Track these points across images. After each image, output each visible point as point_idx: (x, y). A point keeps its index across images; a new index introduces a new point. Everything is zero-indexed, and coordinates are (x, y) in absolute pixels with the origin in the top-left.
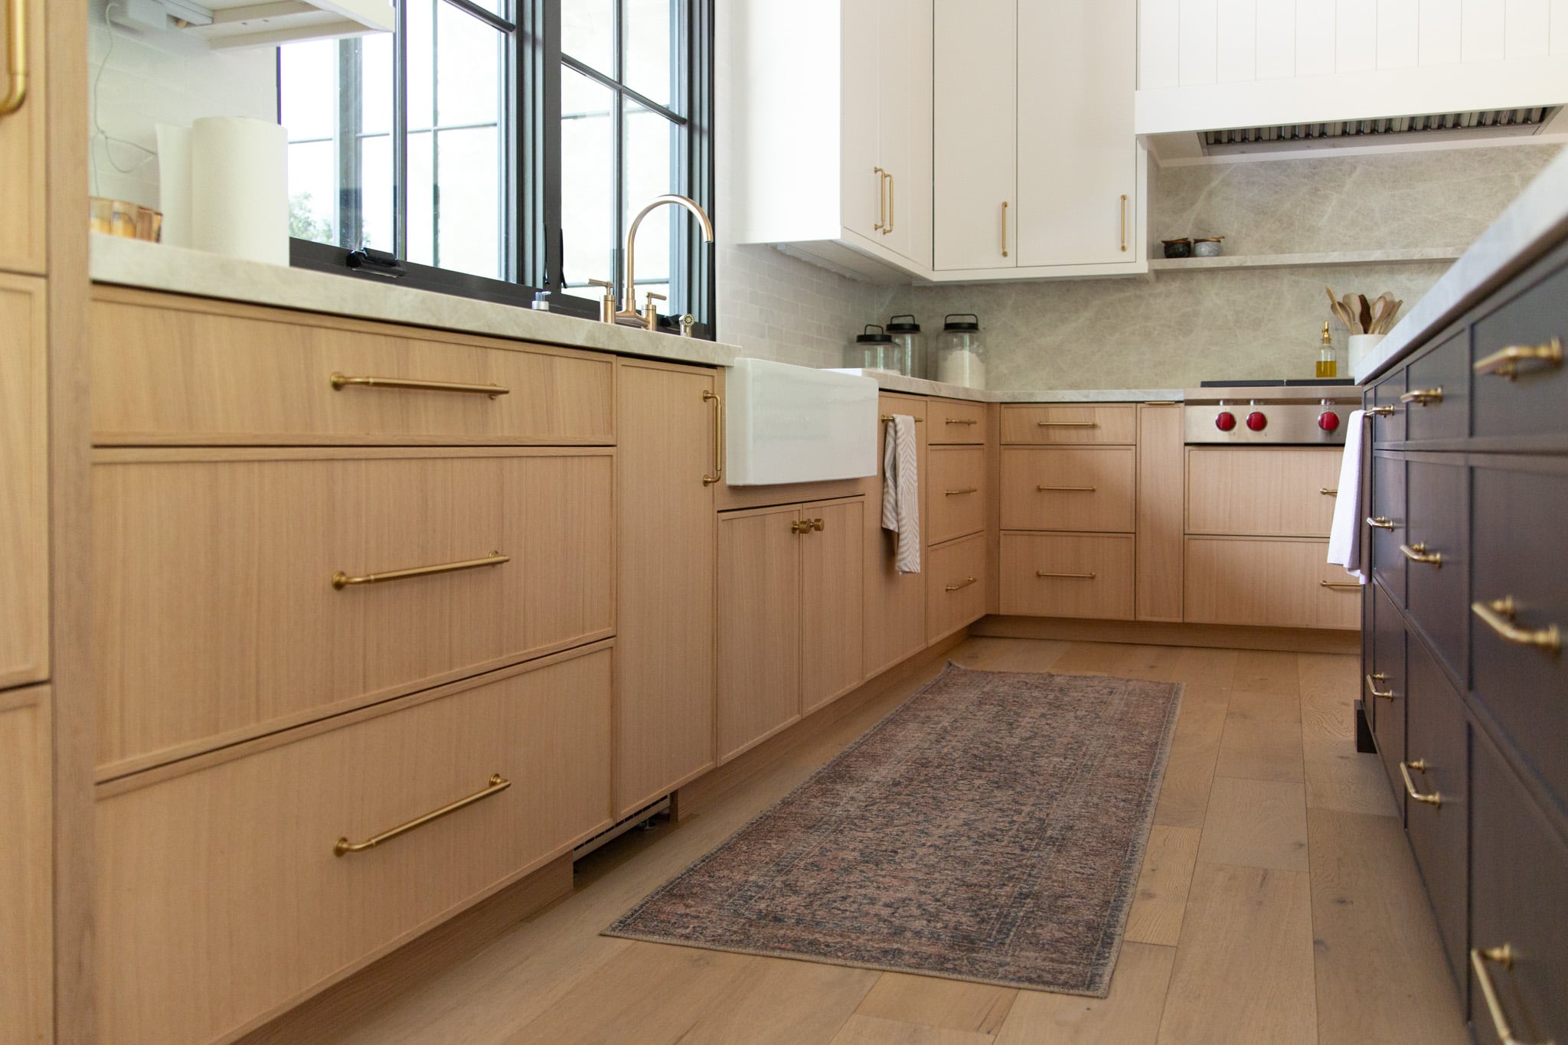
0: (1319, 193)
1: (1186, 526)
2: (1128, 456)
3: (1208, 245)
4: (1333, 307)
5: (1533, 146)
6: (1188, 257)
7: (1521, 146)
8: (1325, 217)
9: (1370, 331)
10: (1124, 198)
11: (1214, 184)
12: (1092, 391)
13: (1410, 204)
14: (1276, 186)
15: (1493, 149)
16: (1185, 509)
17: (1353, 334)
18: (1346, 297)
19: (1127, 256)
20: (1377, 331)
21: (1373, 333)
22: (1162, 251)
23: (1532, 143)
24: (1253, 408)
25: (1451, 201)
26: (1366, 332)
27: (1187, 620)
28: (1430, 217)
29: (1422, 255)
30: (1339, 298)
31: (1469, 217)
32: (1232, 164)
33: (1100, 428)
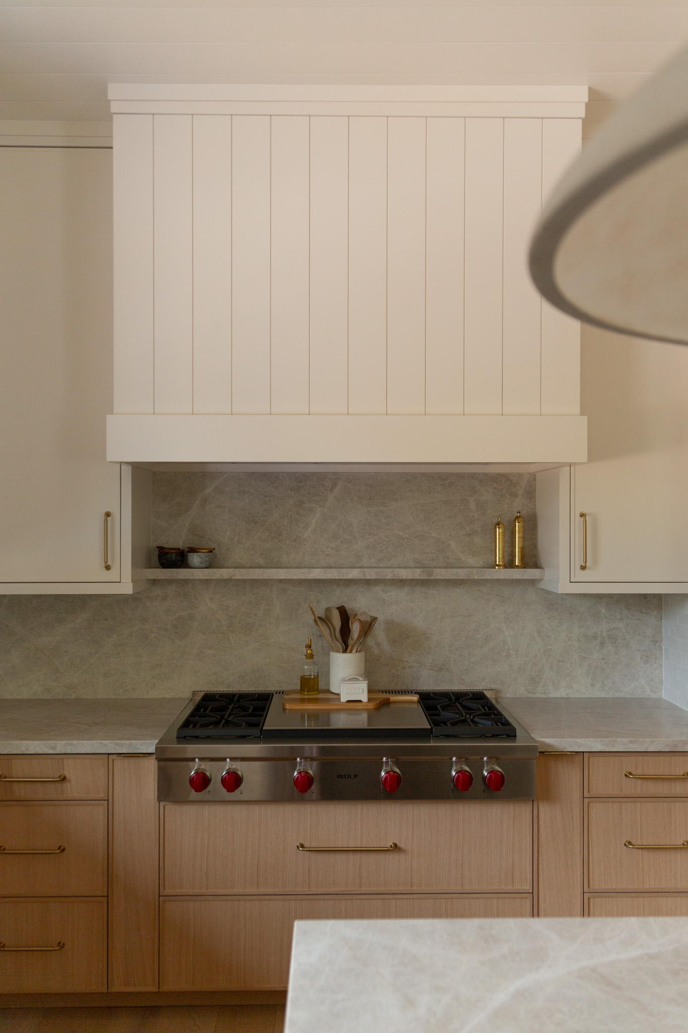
0: (304, 505)
1: (161, 887)
2: (99, 812)
3: (198, 556)
4: (315, 621)
5: (484, 474)
6: (180, 567)
7: (475, 473)
8: (310, 529)
9: (349, 650)
10: (108, 515)
11: (208, 491)
12: (59, 742)
13: (384, 521)
14: (265, 496)
15: (453, 474)
16: (161, 869)
17: (333, 651)
18: (328, 610)
19: (113, 575)
20: (354, 651)
21: (351, 652)
22: (155, 558)
23: (484, 472)
24: (228, 765)
25: (418, 520)
26: (345, 651)
27: (164, 988)
28: (401, 534)
29: (394, 575)
30: (321, 613)
31: (434, 535)
32: (225, 473)
33: (70, 781)
